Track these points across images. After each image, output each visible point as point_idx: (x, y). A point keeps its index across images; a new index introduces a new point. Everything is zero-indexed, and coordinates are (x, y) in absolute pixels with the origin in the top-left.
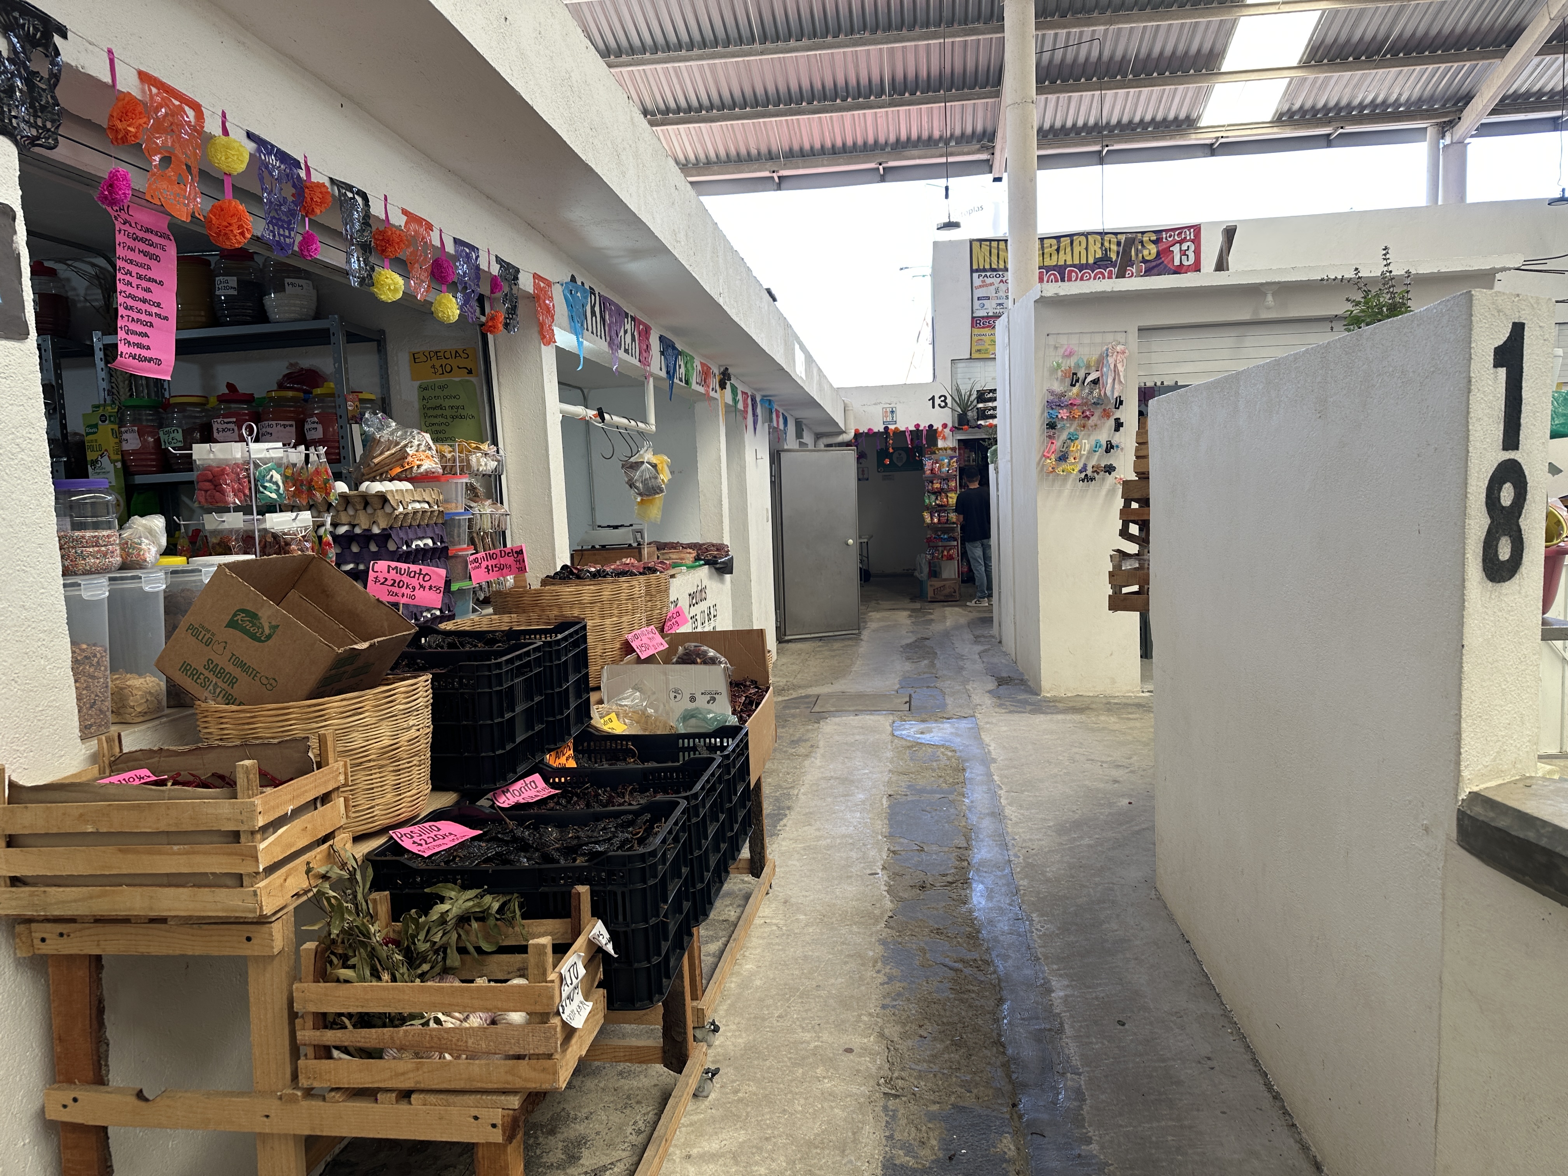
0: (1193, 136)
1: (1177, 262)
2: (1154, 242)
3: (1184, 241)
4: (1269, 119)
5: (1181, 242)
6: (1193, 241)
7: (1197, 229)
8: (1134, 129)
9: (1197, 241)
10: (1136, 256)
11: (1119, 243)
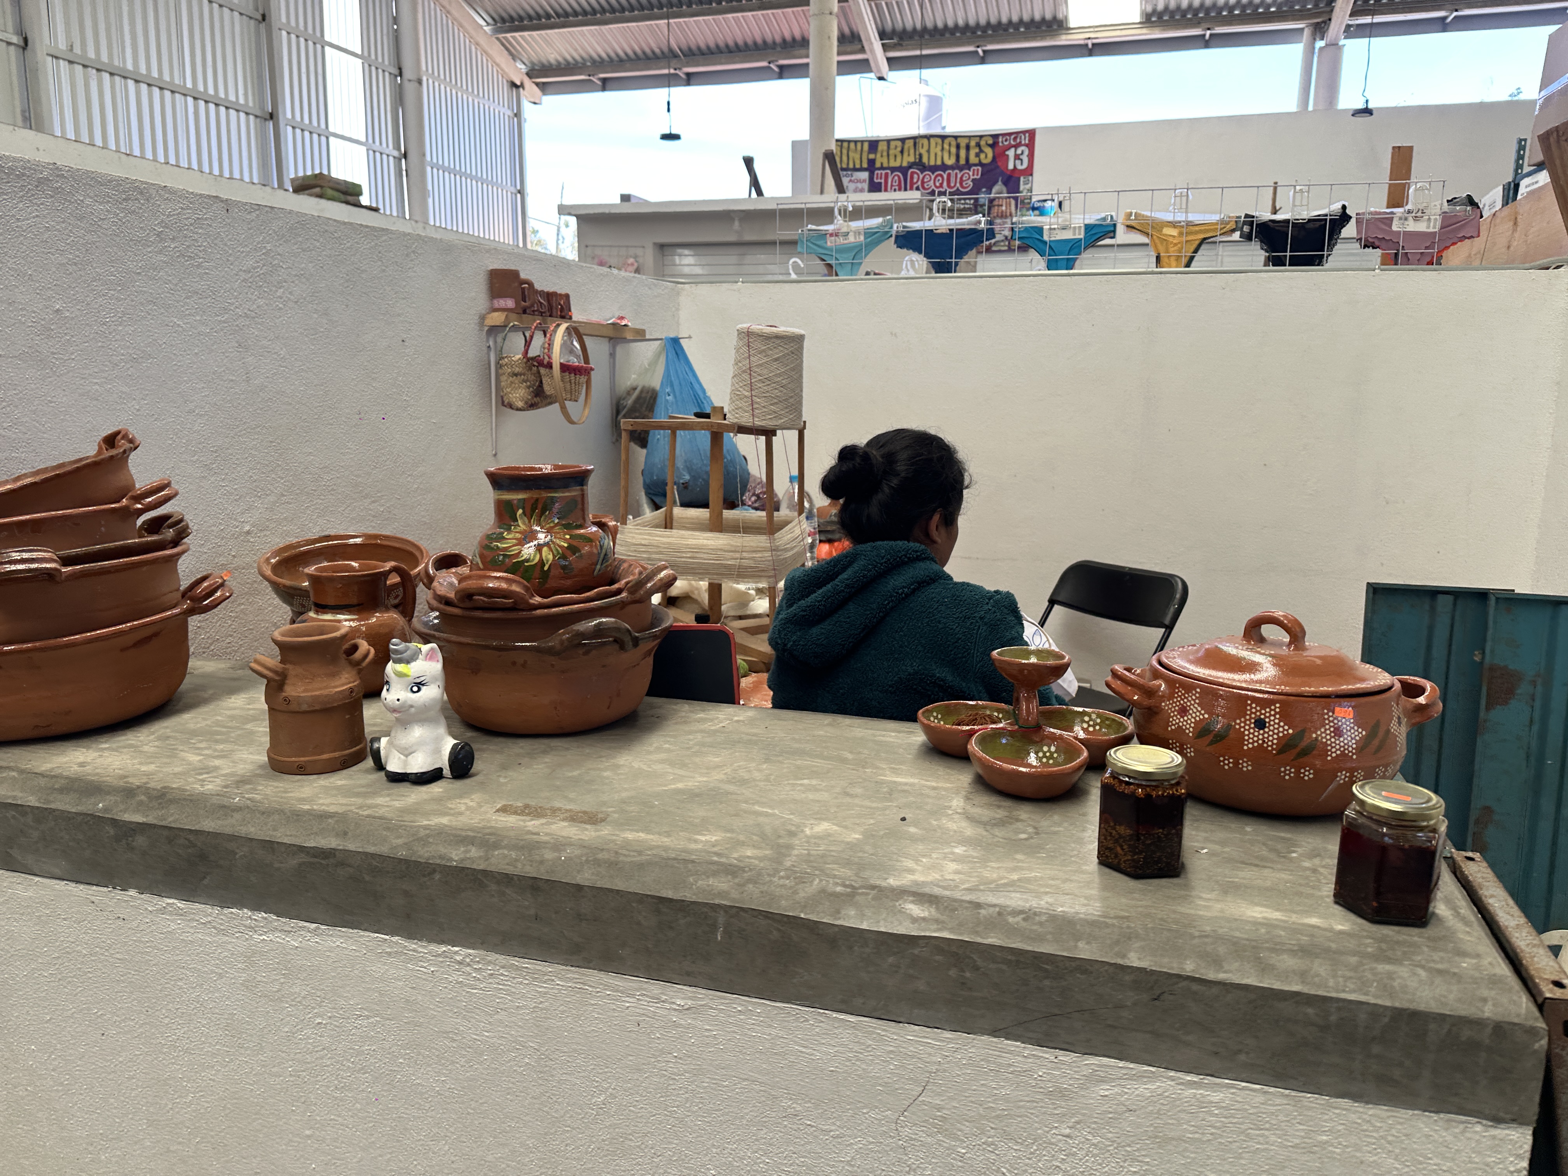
0: (1064, 37)
1: (1011, 166)
2: (990, 146)
3: (1020, 144)
4: (1138, 20)
5: (1016, 147)
6: (1027, 145)
7: (1031, 134)
8: (1006, 30)
9: (1031, 146)
10: (973, 159)
11: (958, 147)
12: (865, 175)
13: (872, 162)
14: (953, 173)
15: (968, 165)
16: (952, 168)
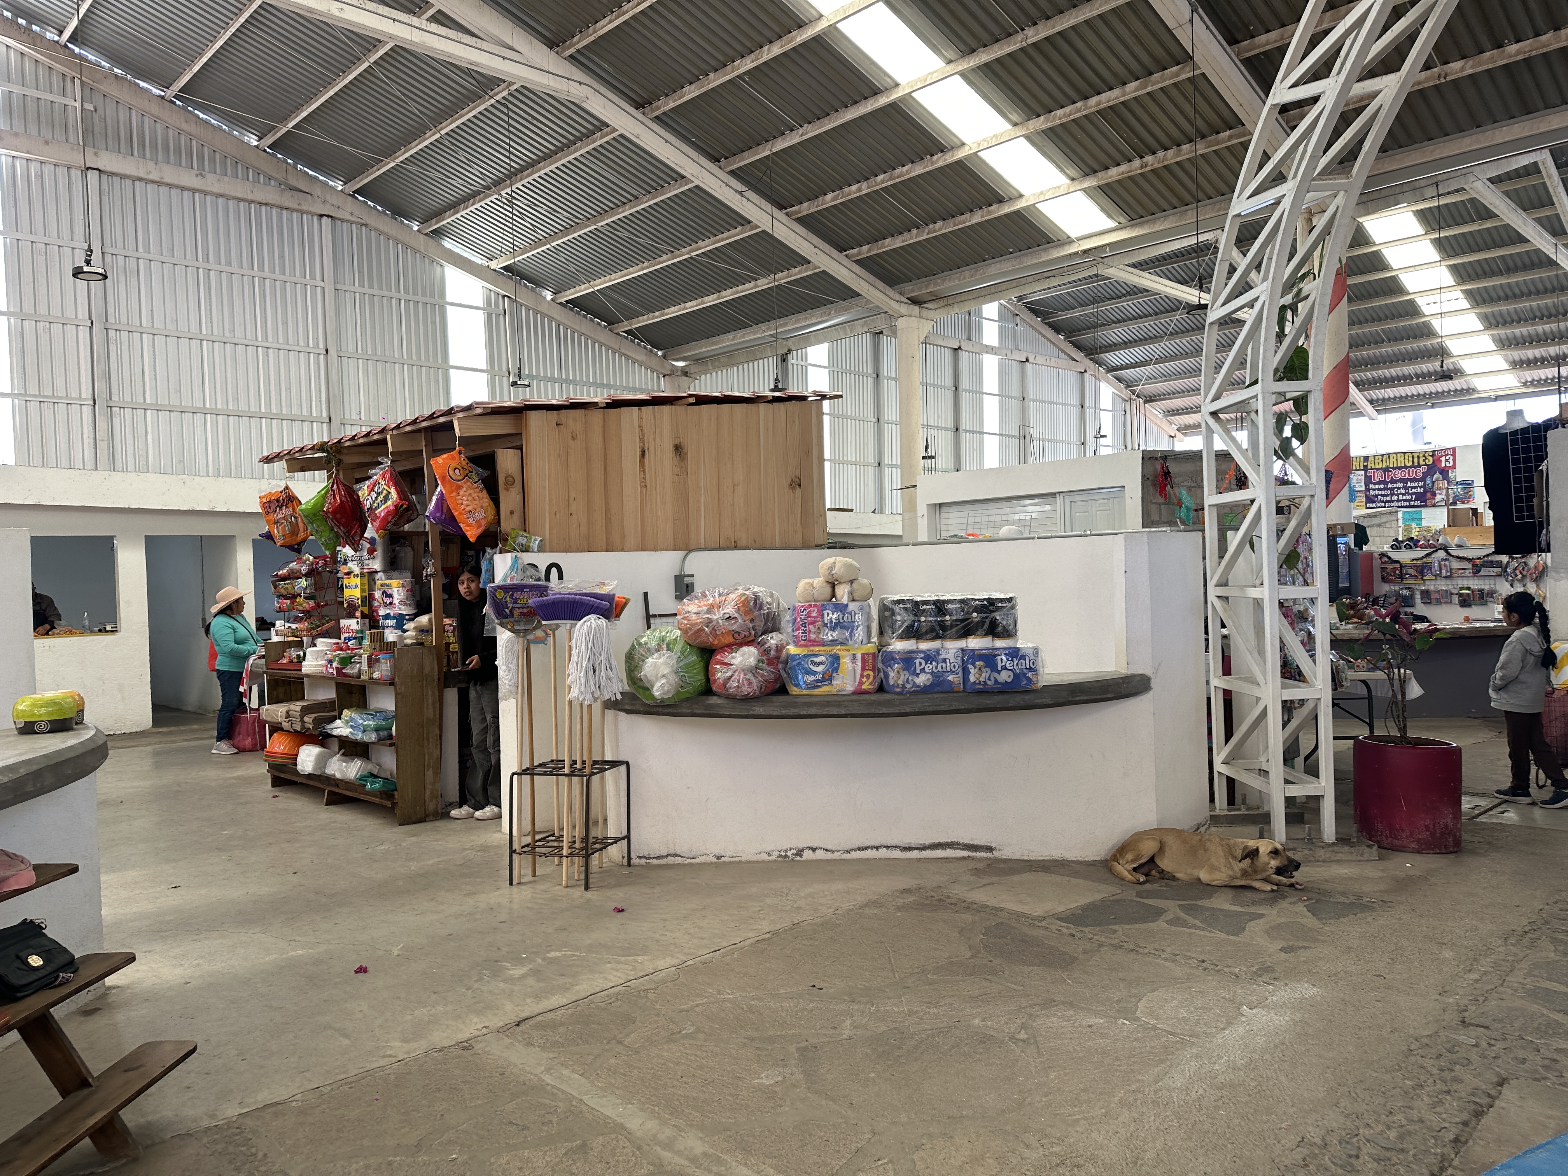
1: (1443, 465)
3: (1448, 455)
5: (1445, 456)
6: (1451, 455)
7: (1454, 449)
9: (1454, 455)
10: (1422, 463)
11: (1413, 457)
12: (1363, 472)
13: (1365, 467)
14: (1411, 470)
16: (1410, 467)
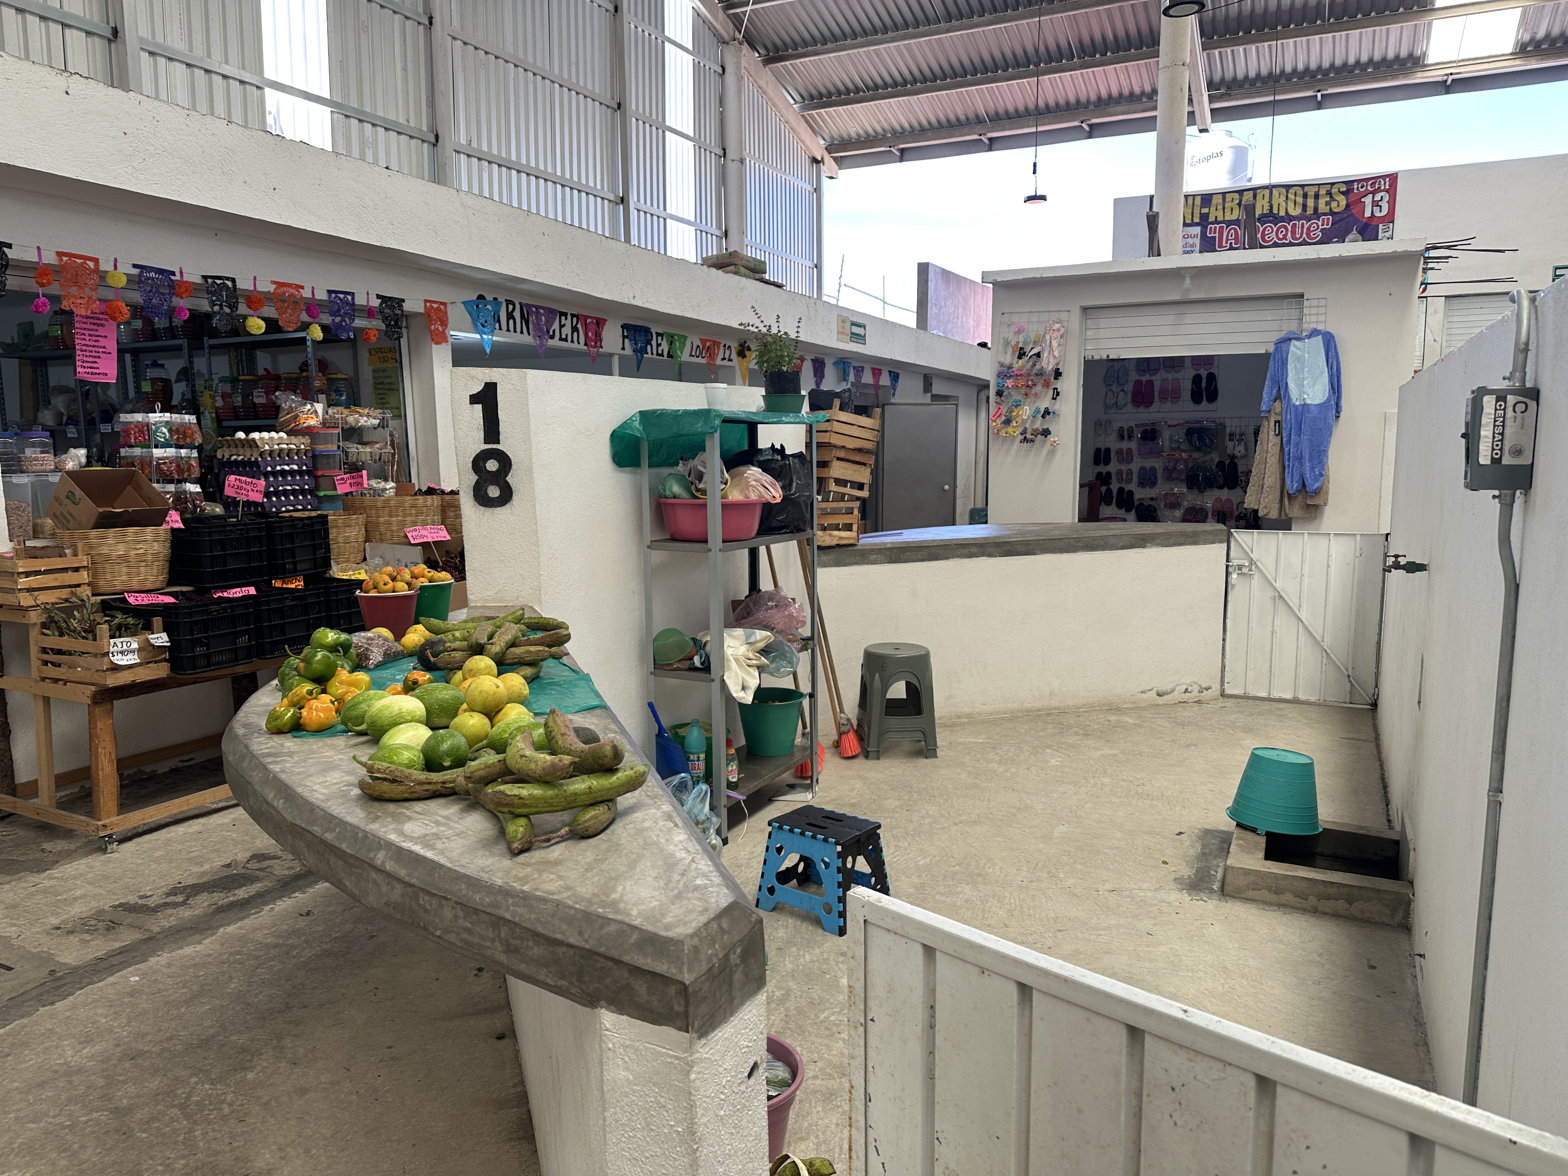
0: (1419, 75)
1: (1368, 214)
2: (1343, 193)
3: (1379, 190)
4: (1510, 50)
5: (1374, 193)
6: (1387, 191)
7: (1393, 178)
8: (1351, 71)
9: (1392, 191)
10: (1322, 207)
11: (1305, 196)
12: (1197, 230)
13: (1204, 217)
14: (1299, 224)
15: (1317, 214)
16: (1298, 218)
